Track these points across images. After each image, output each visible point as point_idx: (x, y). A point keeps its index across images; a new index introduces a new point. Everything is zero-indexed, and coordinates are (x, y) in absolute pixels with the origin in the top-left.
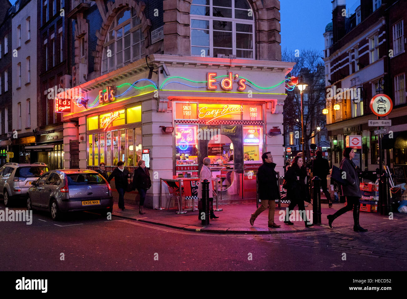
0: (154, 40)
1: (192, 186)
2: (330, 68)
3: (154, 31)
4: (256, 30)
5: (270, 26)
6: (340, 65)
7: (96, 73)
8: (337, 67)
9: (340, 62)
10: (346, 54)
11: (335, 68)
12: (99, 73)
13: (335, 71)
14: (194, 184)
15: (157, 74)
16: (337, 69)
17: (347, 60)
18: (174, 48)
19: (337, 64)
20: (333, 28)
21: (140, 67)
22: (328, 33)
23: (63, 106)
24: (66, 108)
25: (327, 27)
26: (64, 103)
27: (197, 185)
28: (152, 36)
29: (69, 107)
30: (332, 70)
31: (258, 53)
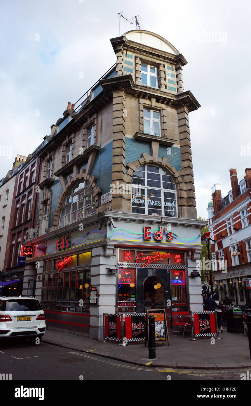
0: (102, 202)
1: (133, 329)
2: (213, 232)
3: (103, 196)
4: (178, 197)
5: (188, 194)
6: (220, 229)
7: (55, 227)
8: (218, 230)
9: (220, 227)
10: (224, 222)
11: (217, 231)
12: (57, 227)
13: (217, 233)
14: (135, 327)
15: (106, 226)
16: (219, 232)
17: (226, 226)
18: (119, 207)
19: (218, 228)
20: (214, 205)
21: (92, 221)
22: (210, 208)
23: (27, 252)
24: (29, 253)
25: (209, 204)
26: (28, 249)
27: (137, 328)
28: (101, 199)
29: (31, 253)
30: (214, 233)
31: (180, 214)
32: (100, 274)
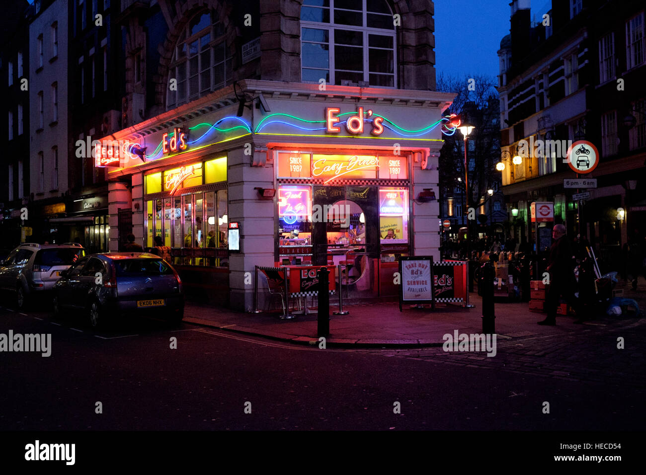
0: (246, 59)
1: (303, 278)
2: (507, 103)
3: (245, 45)
4: (398, 45)
5: (419, 39)
6: (522, 97)
7: (158, 107)
8: (518, 100)
9: (521, 93)
10: (531, 82)
11: (514, 102)
12: (163, 107)
13: (514, 106)
14: (306, 274)
15: (250, 109)
16: (518, 104)
17: (533, 90)
18: (276, 70)
19: (517, 96)
20: (512, 44)
21: (225, 99)
22: (504, 50)
25: (503, 40)
27: (309, 276)
28: (243, 52)
30: (510, 106)
31: (401, 80)
32: (244, 198)
